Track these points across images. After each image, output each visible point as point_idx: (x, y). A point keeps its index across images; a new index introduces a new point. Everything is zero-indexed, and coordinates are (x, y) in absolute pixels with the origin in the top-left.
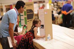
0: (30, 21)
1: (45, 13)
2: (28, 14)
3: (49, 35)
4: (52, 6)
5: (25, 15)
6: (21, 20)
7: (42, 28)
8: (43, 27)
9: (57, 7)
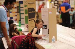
0: (32, 20)
1: (50, 13)
2: (29, 12)
3: (54, 36)
4: (52, 4)
5: (25, 14)
6: (20, 18)
7: (44, 28)
8: (46, 28)
9: (58, 5)
